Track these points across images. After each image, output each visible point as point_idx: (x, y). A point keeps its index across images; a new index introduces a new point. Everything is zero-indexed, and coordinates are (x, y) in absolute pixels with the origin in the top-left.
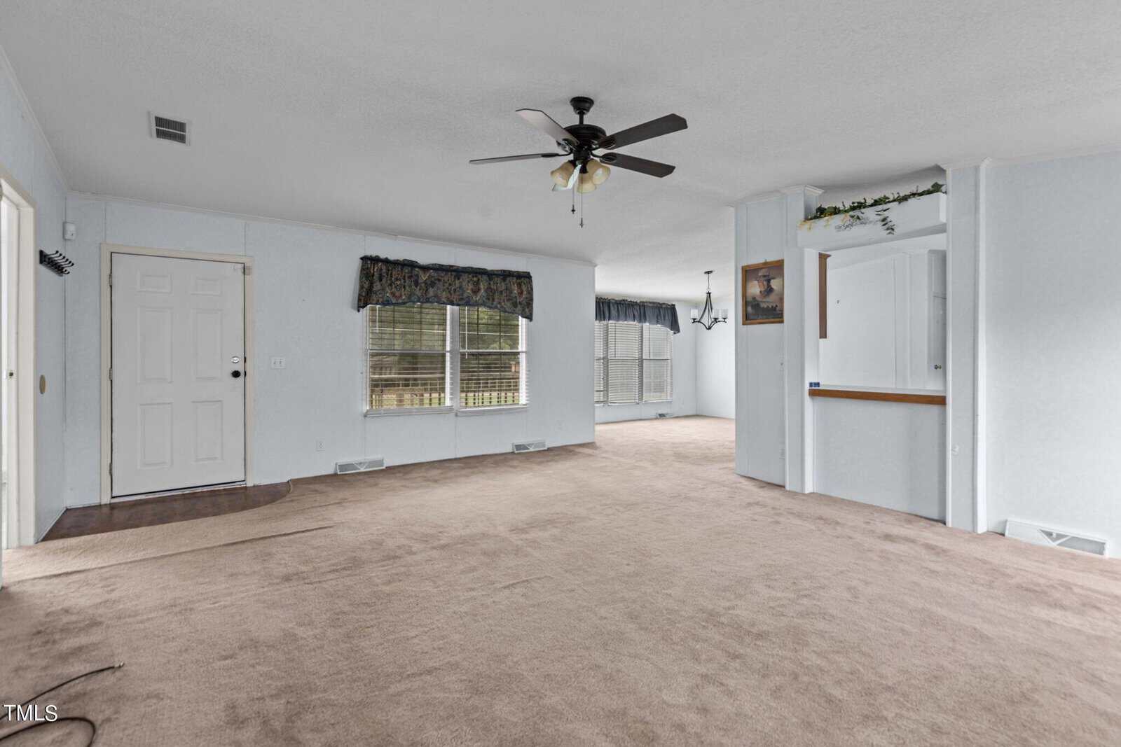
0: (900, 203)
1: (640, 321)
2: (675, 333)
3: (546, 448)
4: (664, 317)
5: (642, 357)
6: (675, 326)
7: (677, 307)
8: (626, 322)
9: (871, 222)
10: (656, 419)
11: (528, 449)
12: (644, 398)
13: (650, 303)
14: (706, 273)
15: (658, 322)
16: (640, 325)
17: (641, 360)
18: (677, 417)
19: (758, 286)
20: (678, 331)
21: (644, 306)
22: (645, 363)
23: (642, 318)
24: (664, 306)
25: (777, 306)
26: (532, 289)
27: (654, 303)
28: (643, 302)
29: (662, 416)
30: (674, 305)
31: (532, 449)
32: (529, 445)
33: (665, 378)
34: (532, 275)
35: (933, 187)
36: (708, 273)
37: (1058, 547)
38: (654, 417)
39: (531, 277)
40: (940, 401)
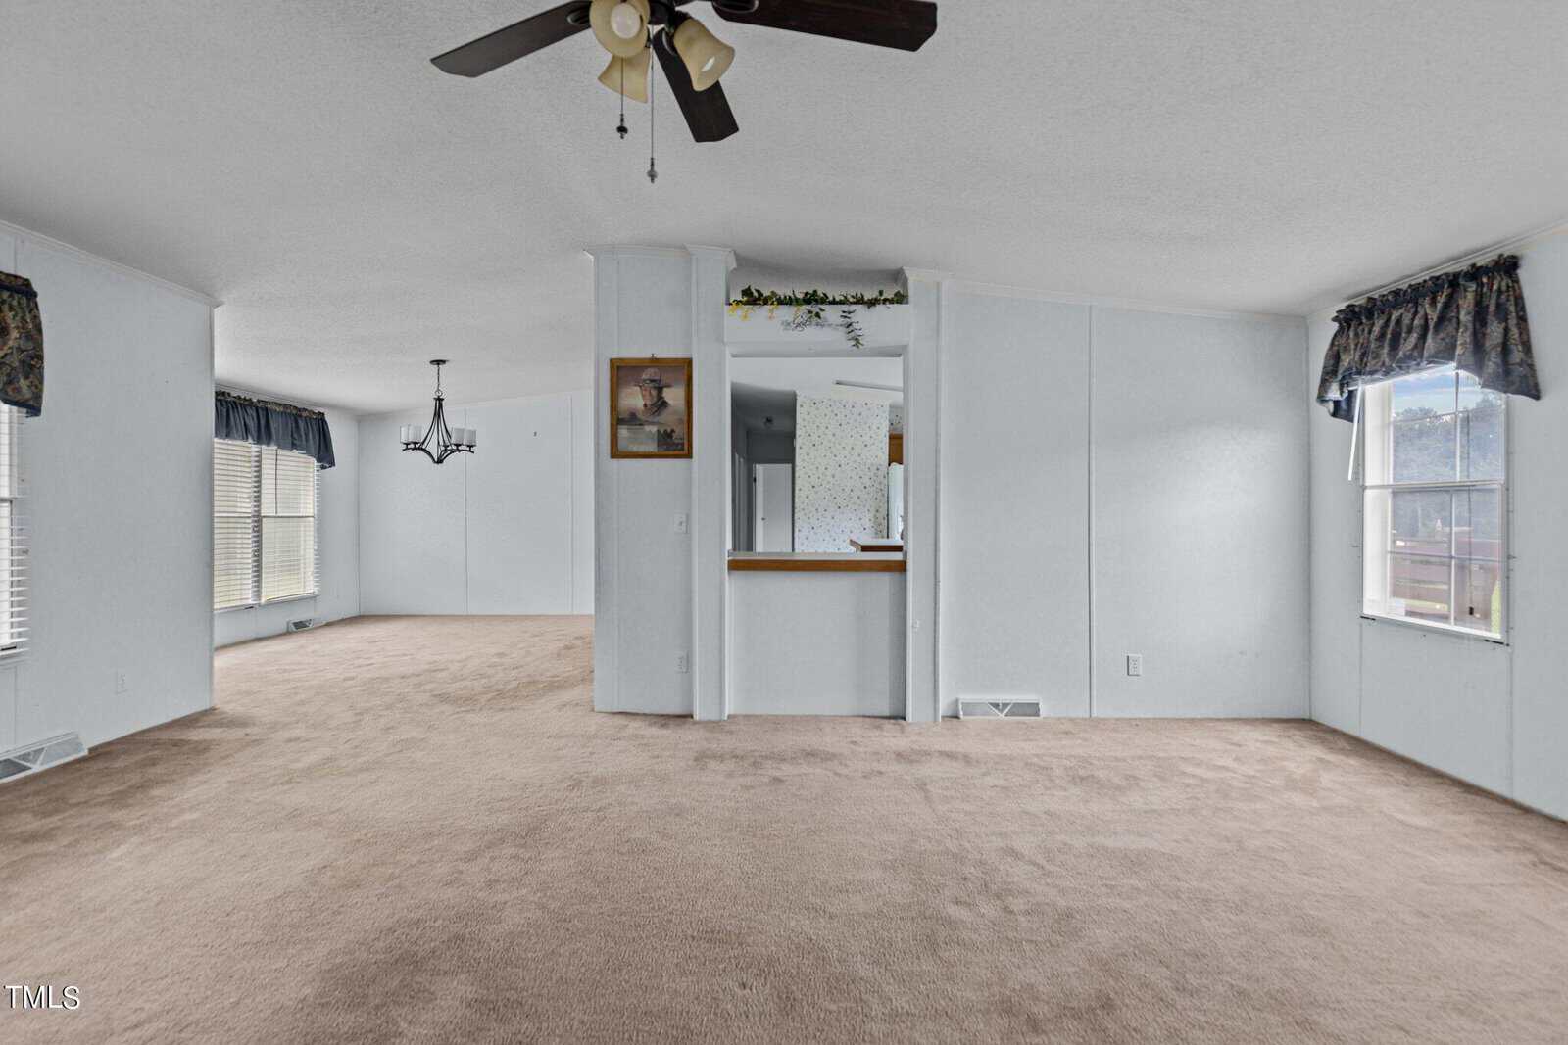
0: (869, 307)
1: (258, 440)
2: (323, 468)
3: (85, 753)
4: (306, 435)
5: (259, 511)
6: (325, 455)
7: (328, 418)
8: (227, 441)
9: (830, 325)
10: (288, 633)
11: (26, 768)
12: (263, 594)
13: (280, 405)
14: (432, 362)
15: (294, 446)
16: (255, 448)
17: (258, 519)
18: (329, 624)
19: (640, 396)
20: (332, 464)
21: (266, 409)
22: (267, 526)
23: (264, 435)
24: (304, 414)
25: (673, 431)
26: (40, 331)
27: (285, 406)
28: (265, 402)
29: (300, 626)
30: (323, 414)
31: (37, 768)
32: (25, 757)
33: (302, 553)
34: (36, 287)
35: (896, 295)
36: (439, 363)
37: (1007, 718)
38: (283, 628)
39: (35, 295)
40: (901, 567)
